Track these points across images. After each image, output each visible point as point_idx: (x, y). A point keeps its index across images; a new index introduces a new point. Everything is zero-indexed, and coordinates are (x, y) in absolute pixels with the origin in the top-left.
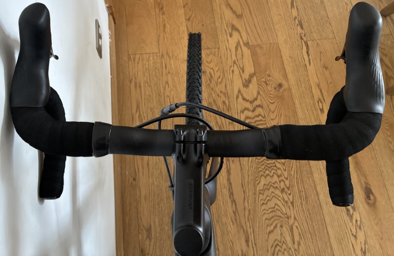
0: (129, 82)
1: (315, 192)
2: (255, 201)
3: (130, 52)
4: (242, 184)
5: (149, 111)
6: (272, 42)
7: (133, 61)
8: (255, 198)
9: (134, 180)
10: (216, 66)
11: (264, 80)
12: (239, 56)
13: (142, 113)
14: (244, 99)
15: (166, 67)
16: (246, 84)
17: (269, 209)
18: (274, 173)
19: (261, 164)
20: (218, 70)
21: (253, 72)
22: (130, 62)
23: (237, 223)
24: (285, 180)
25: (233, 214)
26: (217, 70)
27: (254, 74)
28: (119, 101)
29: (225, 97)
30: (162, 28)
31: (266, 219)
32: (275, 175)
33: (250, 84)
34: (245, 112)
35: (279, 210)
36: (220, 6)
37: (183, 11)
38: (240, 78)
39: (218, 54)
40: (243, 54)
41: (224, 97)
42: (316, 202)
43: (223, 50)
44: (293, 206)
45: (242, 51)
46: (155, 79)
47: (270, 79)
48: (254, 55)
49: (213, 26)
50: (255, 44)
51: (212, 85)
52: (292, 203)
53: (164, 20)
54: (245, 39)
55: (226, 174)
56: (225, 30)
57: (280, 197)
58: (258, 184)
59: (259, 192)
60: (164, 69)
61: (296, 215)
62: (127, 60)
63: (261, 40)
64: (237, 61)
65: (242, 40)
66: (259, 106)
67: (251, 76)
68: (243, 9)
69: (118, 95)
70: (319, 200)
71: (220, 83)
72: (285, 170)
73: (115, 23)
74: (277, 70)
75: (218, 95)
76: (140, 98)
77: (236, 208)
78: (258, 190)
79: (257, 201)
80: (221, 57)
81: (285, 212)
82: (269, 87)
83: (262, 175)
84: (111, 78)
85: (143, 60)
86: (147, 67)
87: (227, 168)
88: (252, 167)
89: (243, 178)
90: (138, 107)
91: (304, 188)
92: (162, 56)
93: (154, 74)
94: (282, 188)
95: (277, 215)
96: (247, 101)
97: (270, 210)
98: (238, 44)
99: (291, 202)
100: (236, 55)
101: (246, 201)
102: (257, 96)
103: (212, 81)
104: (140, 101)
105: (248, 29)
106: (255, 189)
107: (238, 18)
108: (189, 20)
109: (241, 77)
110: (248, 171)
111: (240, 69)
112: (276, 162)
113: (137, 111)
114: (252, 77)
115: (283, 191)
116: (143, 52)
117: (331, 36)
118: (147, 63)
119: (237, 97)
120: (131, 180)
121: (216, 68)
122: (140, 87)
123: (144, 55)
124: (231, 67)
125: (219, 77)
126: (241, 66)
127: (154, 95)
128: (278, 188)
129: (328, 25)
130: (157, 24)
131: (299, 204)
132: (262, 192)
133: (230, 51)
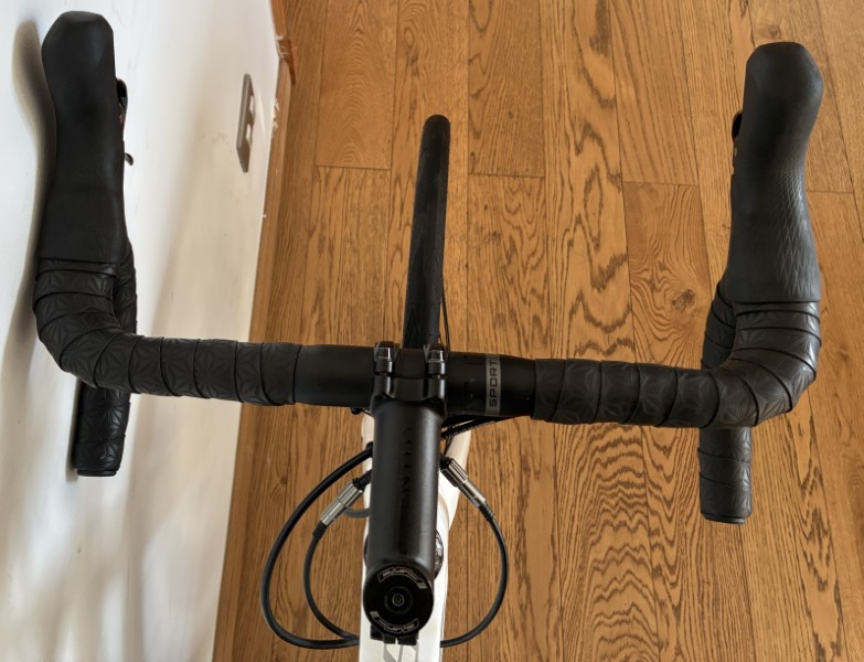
0: (306, 235)
1: (741, 590)
2: (581, 586)
3: (321, 160)
4: (552, 537)
5: (345, 315)
6: (682, 181)
7: (323, 183)
8: (582, 579)
9: (284, 481)
10: (530, 223)
11: (647, 275)
12: (593, 207)
13: (326, 315)
14: (590, 318)
15: (402, 209)
16: (602, 280)
17: (614, 613)
18: (640, 522)
19: (609, 493)
20: (533, 235)
21: (624, 251)
22: (317, 185)
23: (525, 635)
24: (667, 547)
25: (517, 612)
26: (530, 233)
27: (625, 258)
28: (274, 277)
29: (542, 307)
30: (406, 109)
31: (602, 638)
32: (640, 526)
33: (611, 282)
34: (588, 351)
35: (638, 621)
36: (561, 71)
37: (466, 72)
38: (588, 263)
39: (539, 193)
40: (604, 199)
41: (538, 306)
42: (741, 617)
43: (553, 185)
44: (678, 618)
45: (602, 194)
46: (371, 235)
47: (664, 277)
48: (631, 206)
49: (536, 119)
50: (639, 179)
51: (512, 270)
52: (677, 609)
53: (414, 90)
54: (613, 163)
55: (515, 505)
56: (567, 136)
57: (647, 587)
58: (593, 544)
59: (595, 564)
60: (397, 212)
61: (682, 641)
62: (310, 179)
63: (656, 173)
64: (587, 217)
65: (607, 165)
66: (625, 342)
67: (617, 262)
68: (621, 86)
69: (275, 263)
70: (749, 612)
71: (533, 268)
72: (670, 520)
73: (293, 82)
74: (687, 255)
75: (524, 300)
76: (326, 278)
77: (528, 596)
78: (591, 559)
79: (585, 589)
80: (545, 201)
81: (654, 630)
82: (658, 297)
83: (607, 522)
84: (264, 219)
85: (348, 183)
86: (356, 201)
87: (520, 488)
88: (586, 497)
89: (558, 521)
90: (319, 299)
91: (714, 575)
92: (398, 179)
93: (370, 223)
94: (654, 565)
95: (634, 632)
96: (598, 324)
97: (616, 617)
98: (595, 173)
99: (673, 606)
100: (585, 202)
101: (557, 584)
102: (625, 316)
103: (514, 259)
104: (327, 287)
105: (626, 138)
106: (583, 556)
107: (603, 107)
108: (476, 96)
109: (591, 261)
110: (574, 505)
111: (590, 240)
112: (648, 494)
113: (314, 309)
114: (621, 264)
115: (656, 572)
116: (351, 164)
117: (843, 185)
118: (357, 192)
119: (573, 311)
120: (277, 480)
121: (530, 229)
122: (331, 249)
123: (354, 171)
124: (567, 230)
125: (533, 254)
126: (595, 234)
127: (363, 274)
128: (645, 564)
129: (839, 156)
130: (395, 97)
131: (695, 614)
132: (602, 567)
133: (571, 189)
